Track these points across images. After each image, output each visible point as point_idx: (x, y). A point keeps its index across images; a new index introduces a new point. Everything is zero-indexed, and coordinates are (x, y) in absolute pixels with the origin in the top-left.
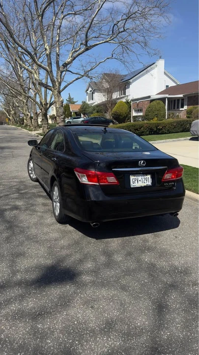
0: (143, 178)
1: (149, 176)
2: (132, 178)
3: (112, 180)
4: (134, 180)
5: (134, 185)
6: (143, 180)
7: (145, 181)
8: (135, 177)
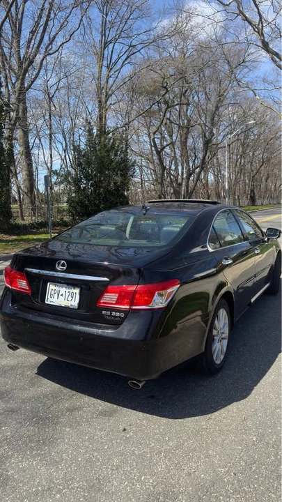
0: (68, 291)
1: (77, 291)
2: (51, 287)
3: (23, 284)
4: (53, 293)
5: (52, 300)
6: (67, 294)
7: (70, 298)
8: (57, 288)
